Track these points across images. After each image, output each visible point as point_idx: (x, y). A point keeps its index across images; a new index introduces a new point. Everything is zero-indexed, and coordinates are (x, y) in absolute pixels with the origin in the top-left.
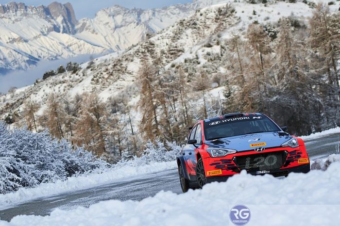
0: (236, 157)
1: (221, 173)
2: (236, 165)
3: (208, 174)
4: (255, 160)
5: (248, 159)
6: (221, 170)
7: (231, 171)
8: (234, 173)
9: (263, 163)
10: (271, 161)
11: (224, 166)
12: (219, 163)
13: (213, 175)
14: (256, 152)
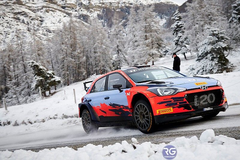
0: (187, 94)
1: (172, 111)
2: (188, 103)
3: (158, 112)
4: (201, 97)
5: (196, 96)
6: (172, 108)
7: (183, 108)
8: (186, 111)
9: (206, 101)
10: (211, 98)
11: (176, 104)
12: (171, 101)
13: (163, 113)
14: (203, 90)
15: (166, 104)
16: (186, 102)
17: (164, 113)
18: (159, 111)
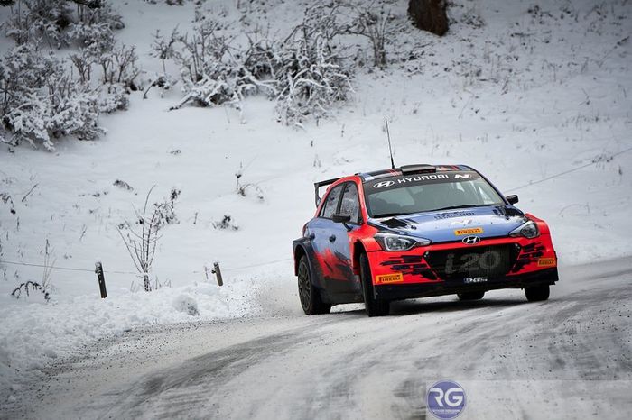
0: (430, 252)
1: (402, 280)
2: (429, 267)
3: (378, 280)
4: (463, 258)
5: (451, 256)
6: (401, 274)
7: (420, 275)
8: (425, 280)
9: (476, 264)
10: (490, 260)
11: (408, 267)
12: (400, 262)
13: (386, 282)
14: (466, 244)
15: (391, 266)
16: (425, 265)
17: (389, 282)
18: (380, 278)
